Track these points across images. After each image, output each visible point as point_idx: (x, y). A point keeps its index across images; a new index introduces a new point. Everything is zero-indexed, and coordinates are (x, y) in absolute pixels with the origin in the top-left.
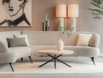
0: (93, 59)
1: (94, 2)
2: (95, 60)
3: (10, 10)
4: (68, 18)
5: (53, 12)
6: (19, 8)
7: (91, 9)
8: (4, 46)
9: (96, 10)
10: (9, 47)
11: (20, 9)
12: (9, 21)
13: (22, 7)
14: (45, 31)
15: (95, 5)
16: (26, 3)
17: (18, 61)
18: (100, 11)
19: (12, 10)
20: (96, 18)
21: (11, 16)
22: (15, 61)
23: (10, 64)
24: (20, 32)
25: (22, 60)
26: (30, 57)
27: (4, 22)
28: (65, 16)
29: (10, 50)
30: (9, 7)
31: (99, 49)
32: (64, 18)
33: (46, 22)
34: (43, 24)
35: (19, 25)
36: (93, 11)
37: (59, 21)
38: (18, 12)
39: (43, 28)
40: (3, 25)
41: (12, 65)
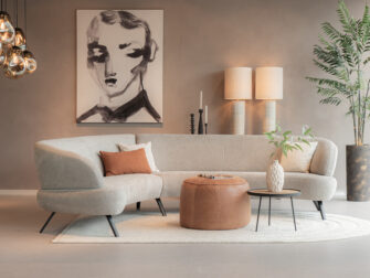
0: (319, 204)
1: (321, 61)
2: (324, 207)
3: (107, 81)
4: (255, 101)
5: (218, 86)
6: (130, 76)
7: (316, 80)
8: (93, 173)
9: (327, 81)
10: (105, 175)
11: (134, 79)
12: (106, 108)
13: (139, 72)
14: (196, 135)
15: (326, 68)
16: (149, 64)
17: (128, 211)
18: (336, 84)
19: (114, 81)
20: (326, 101)
21: (111, 96)
22: (120, 210)
23: (109, 217)
24: (133, 136)
25: (137, 209)
26: (158, 200)
27: (92, 112)
28: (249, 97)
29: (108, 184)
30: (106, 74)
31: (335, 180)
32: (247, 101)
33: (201, 112)
34: (192, 115)
35: (130, 119)
36: (321, 82)
37: (233, 108)
38: (128, 85)
39: (192, 126)
40: (90, 119)
41: (113, 220)
